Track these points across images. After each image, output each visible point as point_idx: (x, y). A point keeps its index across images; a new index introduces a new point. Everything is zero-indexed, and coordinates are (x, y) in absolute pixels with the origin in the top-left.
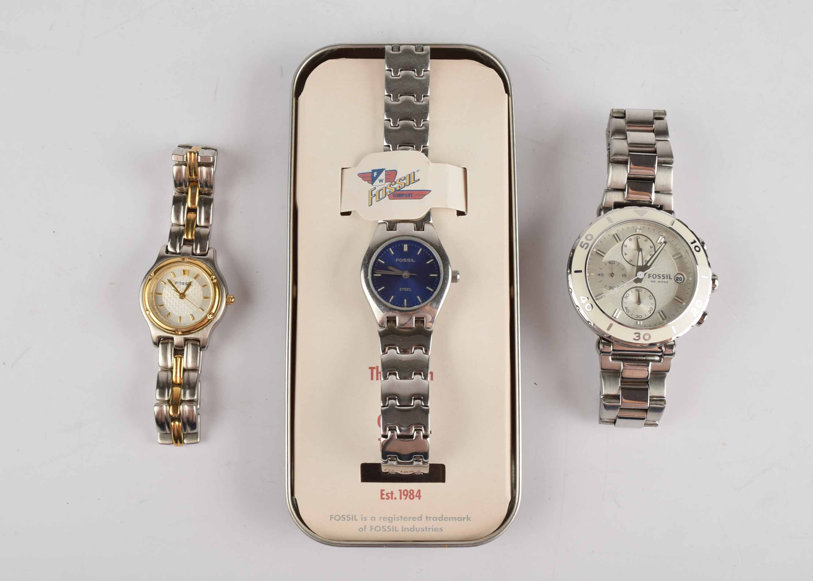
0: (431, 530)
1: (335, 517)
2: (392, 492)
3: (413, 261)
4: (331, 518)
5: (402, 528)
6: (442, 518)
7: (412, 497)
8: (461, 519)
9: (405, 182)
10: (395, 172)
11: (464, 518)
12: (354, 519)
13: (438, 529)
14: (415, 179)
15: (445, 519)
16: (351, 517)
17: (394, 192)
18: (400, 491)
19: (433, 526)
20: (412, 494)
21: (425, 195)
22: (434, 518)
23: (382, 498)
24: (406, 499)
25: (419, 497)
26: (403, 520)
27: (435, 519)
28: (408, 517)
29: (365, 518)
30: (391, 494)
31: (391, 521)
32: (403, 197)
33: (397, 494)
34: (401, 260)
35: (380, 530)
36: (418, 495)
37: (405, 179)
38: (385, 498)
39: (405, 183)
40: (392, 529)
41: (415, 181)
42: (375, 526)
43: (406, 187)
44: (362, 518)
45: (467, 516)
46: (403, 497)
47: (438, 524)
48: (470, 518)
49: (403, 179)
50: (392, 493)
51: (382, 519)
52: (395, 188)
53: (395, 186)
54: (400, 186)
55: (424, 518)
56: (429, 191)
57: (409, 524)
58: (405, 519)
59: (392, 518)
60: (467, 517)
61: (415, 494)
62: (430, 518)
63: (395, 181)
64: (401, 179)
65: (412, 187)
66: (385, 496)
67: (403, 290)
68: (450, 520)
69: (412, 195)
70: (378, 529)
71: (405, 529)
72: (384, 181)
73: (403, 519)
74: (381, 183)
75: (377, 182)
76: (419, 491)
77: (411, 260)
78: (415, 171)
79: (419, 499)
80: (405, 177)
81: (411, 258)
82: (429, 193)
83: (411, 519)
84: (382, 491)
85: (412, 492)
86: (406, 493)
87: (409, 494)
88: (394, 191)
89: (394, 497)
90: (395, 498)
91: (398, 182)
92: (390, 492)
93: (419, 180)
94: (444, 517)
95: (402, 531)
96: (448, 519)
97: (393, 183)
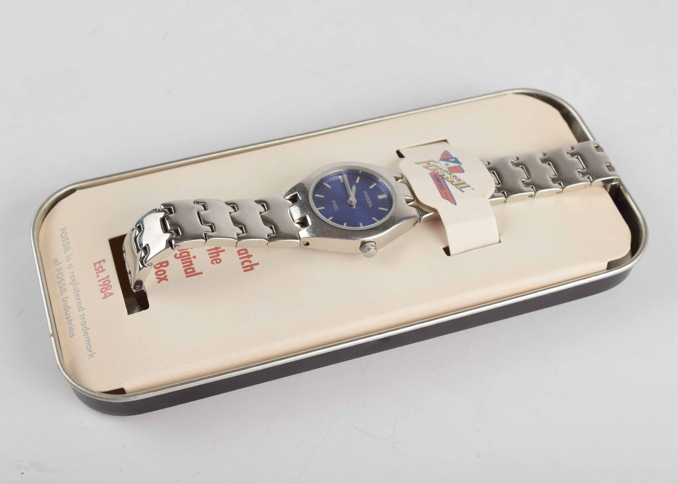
0: (70, 325)
1: (64, 232)
2: (105, 270)
3: (370, 206)
4: (63, 229)
5: (66, 298)
6: (86, 330)
7: (104, 290)
8: (89, 349)
9: (455, 181)
10: (462, 171)
11: (91, 351)
12: (65, 250)
13: (72, 332)
14: (462, 189)
15: (86, 333)
16: (68, 245)
17: (439, 175)
18: (108, 276)
19: (75, 325)
20: (107, 289)
21: (449, 200)
22: (84, 322)
23: (95, 265)
24: (100, 286)
25: (105, 297)
26: (75, 294)
27: (84, 324)
28: (79, 297)
29: (70, 258)
30: (103, 269)
31: (71, 283)
32: (437, 183)
33: (103, 275)
34: (366, 196)
35: (59, 278)
36: (107, 295)
37: (458, 180)
38: (96, 267)
39: (453, 181)
40: (62, 289)
41: (460, 189)
42: (62, 272)
43: (450, 183)
44: (70, 256)
45: (95, 353)
46: (101, 283)
47: (78, 330)
48: (92, 356)
49: (458, 179)
50: (103, 271)
51: (72, 274)
52: (444, 175)
53: (446, 174)
54: (448, 178)
55: (82, 312)
56: (455, 203)
57: (72, 302)
58: (77, 296)
59: (75, 283)
60: (93, 353)
61: (107, 291)
62: (84, 318)
63: (452, 173)
64: (456, 177)
65: (453, 189)
66: (98, 266)
67: (334, 204)
68: (85, 338)
69: (444, 189)
70: (60, 276)
71: (66, 301)
72: (448, 166)
73: (77, 293)
74: (445, 166)
75: (444, 163)
76: (112, 294)
77: (370, 203)
78: (471, 186)
79: (103, 298)
80: (460, 180)
81: (372, 203)
82: (454, 204)
83: (78, 301)
84: (104, 261)
85: (109, 288)
86: (106, 283)
87: (106, 286)
88: (441, 174)
89: (99, 274)
90: (98, 276)
91: (452, 176)
92: (104, 268)
93: (463, 192)
94: (88, 331)
95: (63, 299)
96: (86, 336)
97: (449, 173)
